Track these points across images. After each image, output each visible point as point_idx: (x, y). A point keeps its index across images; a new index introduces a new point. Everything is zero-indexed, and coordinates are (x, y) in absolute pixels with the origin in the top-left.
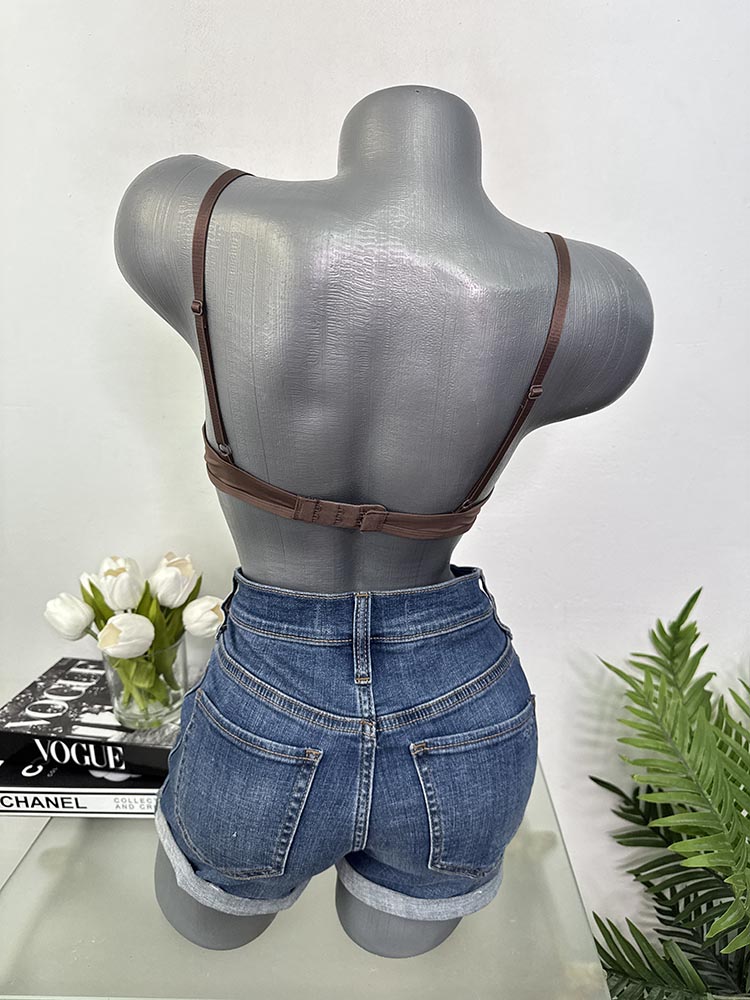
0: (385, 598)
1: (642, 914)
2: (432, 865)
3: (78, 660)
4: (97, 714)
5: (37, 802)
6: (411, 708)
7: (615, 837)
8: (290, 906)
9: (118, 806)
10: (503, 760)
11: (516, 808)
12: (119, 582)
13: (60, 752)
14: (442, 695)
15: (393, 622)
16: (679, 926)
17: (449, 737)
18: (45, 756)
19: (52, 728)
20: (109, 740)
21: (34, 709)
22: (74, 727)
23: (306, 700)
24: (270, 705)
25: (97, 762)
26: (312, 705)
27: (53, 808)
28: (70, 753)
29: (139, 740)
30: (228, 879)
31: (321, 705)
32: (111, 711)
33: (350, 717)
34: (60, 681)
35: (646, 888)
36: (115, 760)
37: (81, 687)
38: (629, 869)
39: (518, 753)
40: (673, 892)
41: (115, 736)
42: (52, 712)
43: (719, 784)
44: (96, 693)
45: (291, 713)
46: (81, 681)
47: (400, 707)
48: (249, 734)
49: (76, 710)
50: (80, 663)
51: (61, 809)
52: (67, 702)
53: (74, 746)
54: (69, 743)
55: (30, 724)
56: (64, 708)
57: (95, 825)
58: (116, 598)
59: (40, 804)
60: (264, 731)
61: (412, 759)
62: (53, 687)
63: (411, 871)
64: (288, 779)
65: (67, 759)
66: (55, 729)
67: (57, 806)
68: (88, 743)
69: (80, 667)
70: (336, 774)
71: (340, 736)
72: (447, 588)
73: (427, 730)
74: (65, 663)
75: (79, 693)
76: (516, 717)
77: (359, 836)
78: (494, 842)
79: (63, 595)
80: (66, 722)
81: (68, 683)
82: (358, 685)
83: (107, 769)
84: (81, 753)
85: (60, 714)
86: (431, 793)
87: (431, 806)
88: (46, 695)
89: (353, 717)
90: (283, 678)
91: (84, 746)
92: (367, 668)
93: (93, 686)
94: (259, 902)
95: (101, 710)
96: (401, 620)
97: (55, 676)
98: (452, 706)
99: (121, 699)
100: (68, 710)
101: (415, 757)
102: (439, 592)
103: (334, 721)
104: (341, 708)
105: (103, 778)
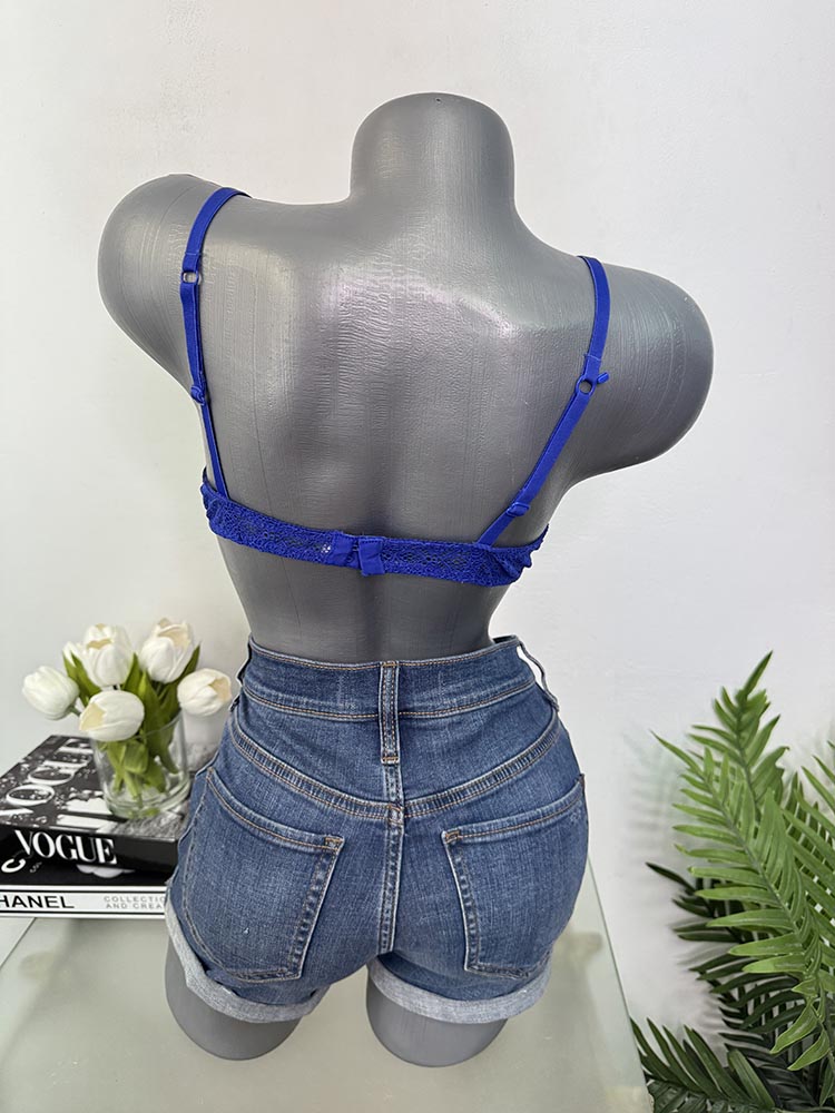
0: (415, 668)
1: (708, 1015)
2: (469, 966)
3: (68, 738)
4: (86, 800)
5: (18, 901)
6: (443, 790)
7: (677, 931)
8: (309, 1013)
9: (108, 906)
10: (546, 848)
11: (563, 901)
12: (102, 656)
13: (44, 845)
14: (478, 776)
15: (425, 695)
16: (748, 1029)
17: (485, 824)
18: (28, 850)
19: (35, 818)
20: (98, 832)
21: (17, 795)
22: (60, 816)
23: (326, 781)
24: (287, 786)
25: (86, 856)
26: (333, 787)
27: (36, 908)
28: (55, 847)
29: (132, 831)
30: (238, 982)
31: (343, 787)
32: (101, 797)
33: (375, 800)
34: (47, 763)
35: (712, 988)
36: (105, 854)
37: (70, 769)
38: (693, 966)
39: (563, 840)
40: (741, 991)
41: (104, 827)
42: (36, 799)
43: (789, 877)
44: (86, 777)
45: (309, 795)
46: (71, 762)
47: (431, 790)
48: (263, 818)
49: (62, 797)
50: (71, 741)
51: (45, 908)
52: (53, 787)
53: (59, 839)
54: (54, 835)
55: (10, 813)
56: (50, 794)
57: (84, 926)
58: (100, 672)
59: (22, 903)
60: (279, 815)
61: (444, 848)
62: (39, 769)
63: (446, 973)
64: (306, 870)
65: (51, 854)
66: (38, 819)
67: (40, 905)
68: (74, 834)
69: (70, 745)
70: (359, 865)
71: (363, 823)
72: (484, 655)
73: (461, 816)
74: (53, 742)
75: (67, 776)
76: (562, 800)
77: (385, 935)
78: (539, 940)
79: (42, 669)
80: (50, 810)
81: (56, 765)
82: (385, 765)
83: (96, 863)
84: (67, 846)
85: (44, 801)
86: (464, 886)
87: (466, 901)
88: (30, 779)
89: (379, 801)
90: (302, 757)
91: (70, 838)
92: (395, 746)
93: (83, 768)
94: (276, 1008)
95: (92, 796)
96: (434, 692)
97: (42, 757)
98: (489, 788)
99: (113, 784)
100: (54, 797)
101: (447, 846)
102: (477, 661)
103: (357, 806)
104: (365, 791)
105: (92, 874)
